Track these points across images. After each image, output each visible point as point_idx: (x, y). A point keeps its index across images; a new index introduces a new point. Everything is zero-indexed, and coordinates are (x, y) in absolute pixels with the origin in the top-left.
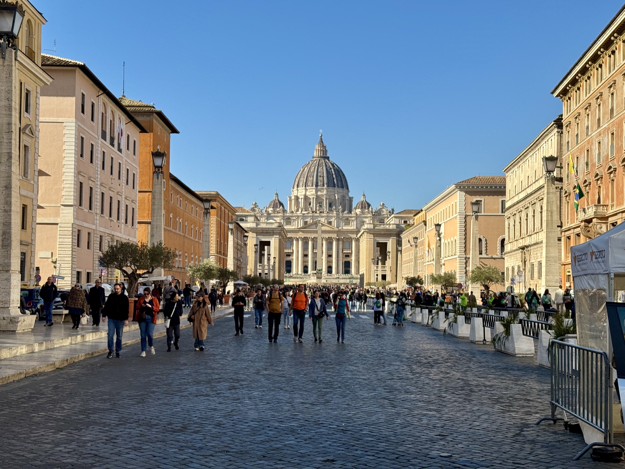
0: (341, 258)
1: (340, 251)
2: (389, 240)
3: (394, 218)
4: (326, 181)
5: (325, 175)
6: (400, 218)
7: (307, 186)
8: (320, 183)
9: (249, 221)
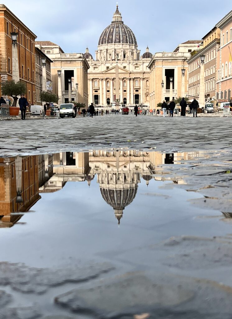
0: (132, 93)
1: (132, 87)
2: (175, 67)
3: (180, 48)
4: (121, 39)
5: (121, 35)
6: (185, 48)
7: (108, 42)
8: (117, 40)
9: (55, 53)
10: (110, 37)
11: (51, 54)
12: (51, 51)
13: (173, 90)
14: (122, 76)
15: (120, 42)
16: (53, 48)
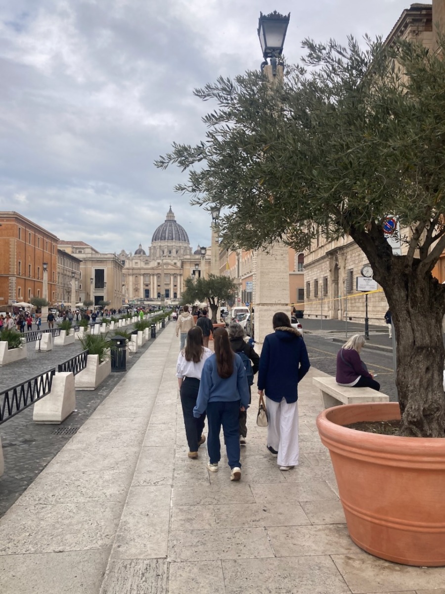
4: (174, 237)
5: (174, 233)
7: (161, 240)
8: (170, 238)
9: (86, 252)
10: (163, 235)
11: (82, 254)
14: (173, 272)
15: (172, 239)
16: (85, 248)
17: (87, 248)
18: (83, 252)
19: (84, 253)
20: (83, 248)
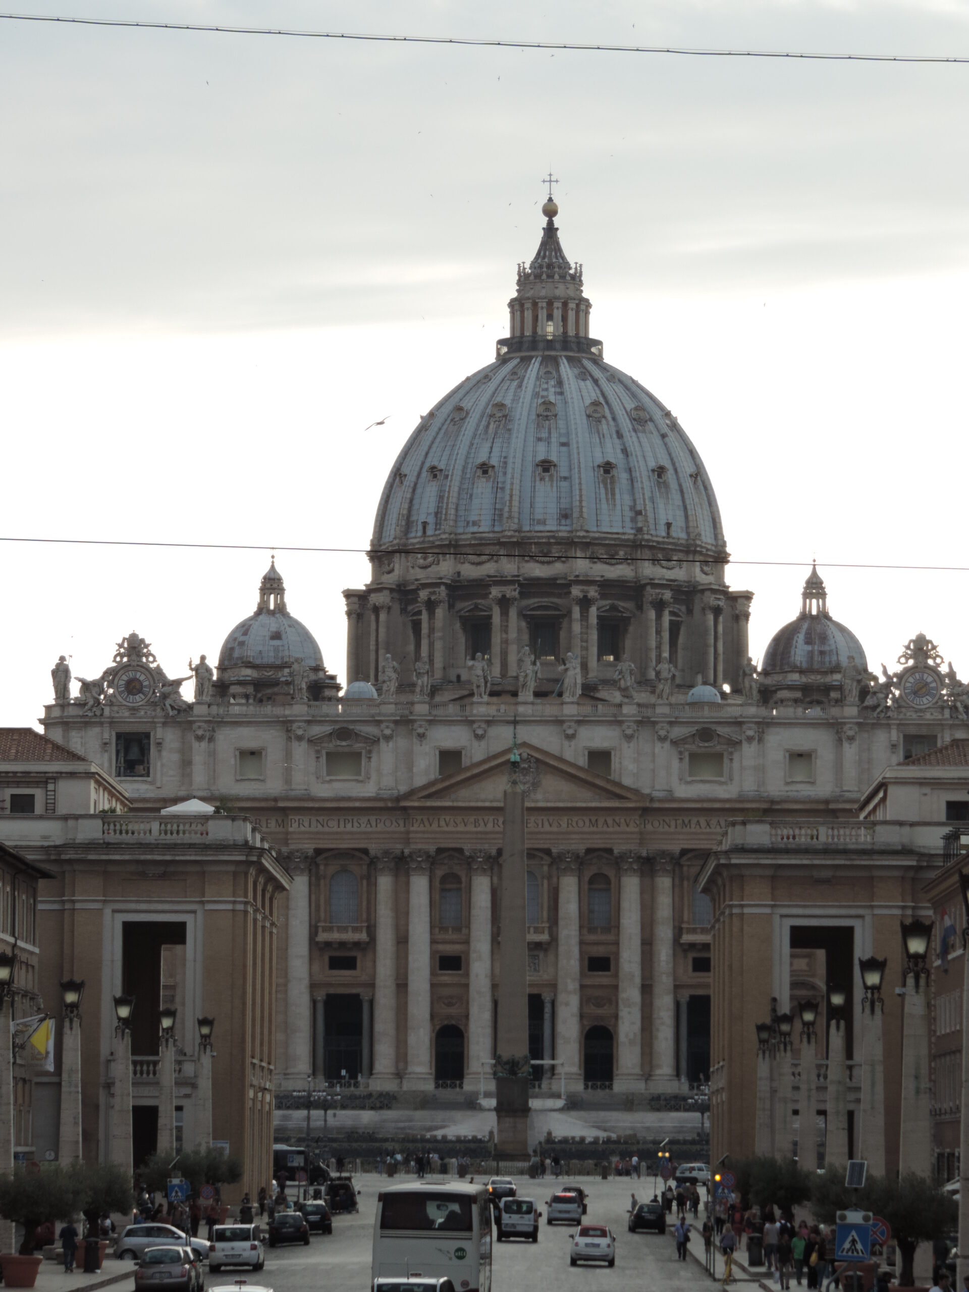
0: (664, 982)
1: (664, 934)
2: (861, 917)
3: (891, 790)
4: (579, 495)
5: (577, 457)
6: (927, 790)
9: (62, 810)
11: (41, 817)
12: (39, 794)
13: (850, 1063)
14: (576, 837)
16: (57, 777)
17: (72, 775)
18: (39, 808)
19: (50, 813)
20: (44, 780)
